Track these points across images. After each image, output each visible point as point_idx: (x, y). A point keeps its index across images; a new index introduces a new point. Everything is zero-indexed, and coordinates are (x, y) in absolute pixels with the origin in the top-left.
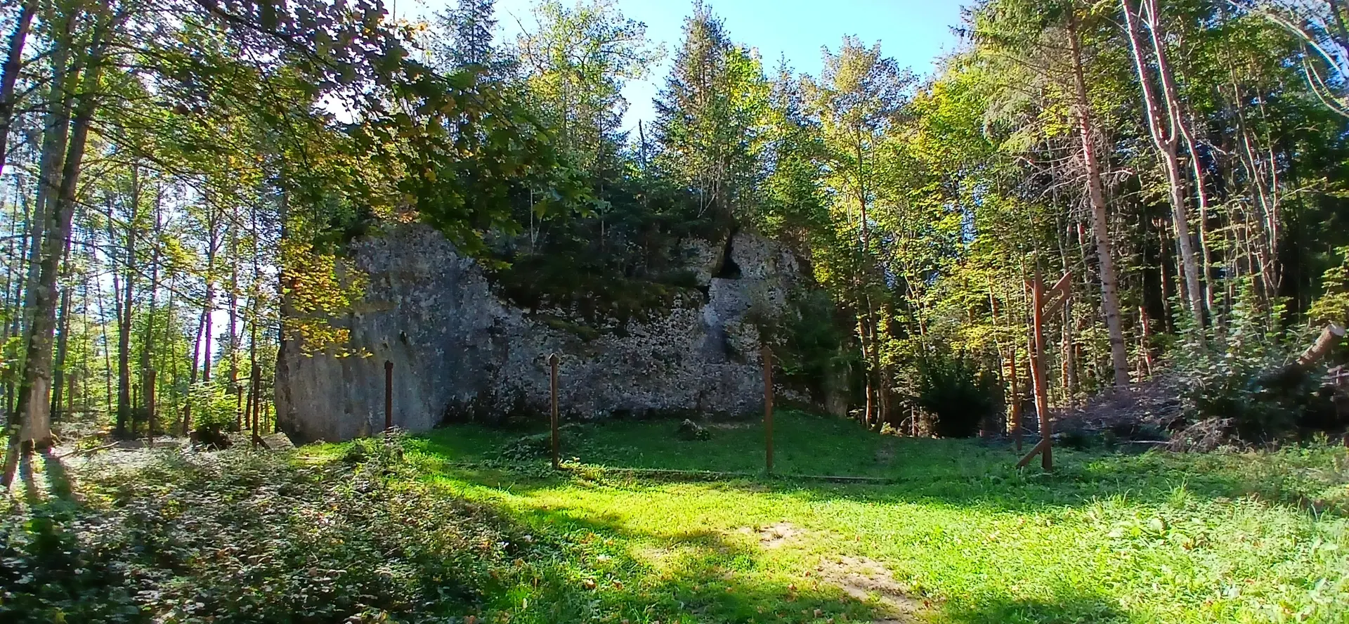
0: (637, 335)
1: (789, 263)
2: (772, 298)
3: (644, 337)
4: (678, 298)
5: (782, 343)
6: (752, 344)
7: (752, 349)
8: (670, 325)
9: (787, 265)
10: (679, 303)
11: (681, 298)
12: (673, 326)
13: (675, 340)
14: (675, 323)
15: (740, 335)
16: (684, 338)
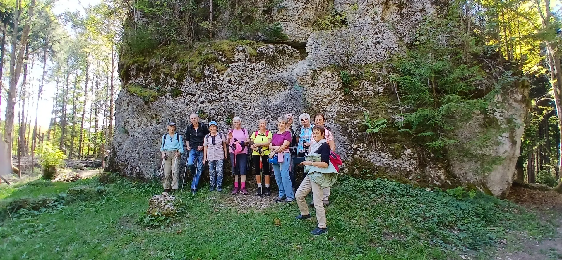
0: (188, 94)
1: (421, 7)
2: (379, 43)
3: (194, 95)
4: (238, 51)
5: (376, 93)
6: (328, 95)
7: (330, 102)
8: (226, 80)
9: (418, 10)
10: (242, 56)
11: (243, 51)
12: (230, 82)
13: (230, 97)
14: (232, 78)
15: (313, 86)
16: (242, 94)
